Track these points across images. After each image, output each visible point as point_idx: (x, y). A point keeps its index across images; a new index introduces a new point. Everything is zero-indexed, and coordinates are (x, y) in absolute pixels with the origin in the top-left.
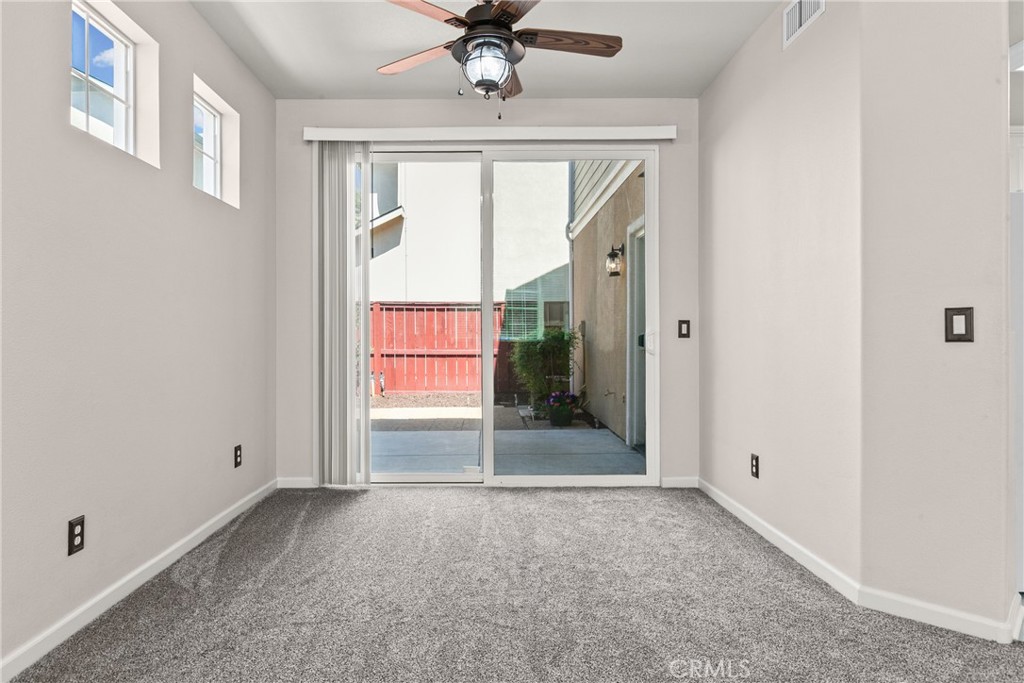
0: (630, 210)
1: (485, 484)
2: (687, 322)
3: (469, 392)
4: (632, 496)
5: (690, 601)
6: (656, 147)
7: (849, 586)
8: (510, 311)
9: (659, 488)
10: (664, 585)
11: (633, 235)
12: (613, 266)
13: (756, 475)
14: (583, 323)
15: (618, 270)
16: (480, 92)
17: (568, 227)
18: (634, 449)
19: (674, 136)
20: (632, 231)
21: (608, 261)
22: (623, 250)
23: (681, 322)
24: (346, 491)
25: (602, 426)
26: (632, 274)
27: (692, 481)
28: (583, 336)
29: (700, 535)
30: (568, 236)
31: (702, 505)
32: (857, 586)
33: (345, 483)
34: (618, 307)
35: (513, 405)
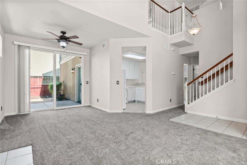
0: (76, 62)
1: (55, 109)
2: (88, 82)
3: (33, 96)
4: (80, 108)
5: (92, 115)
6: (83, 55)
7: (108, 111)
8: (44, 78)
9: (84, 106)
10: (89, 114)
11: (77, 67)
12: (72, 71)
13: (98, 101)
14: (64, 81)
15: (73, 72)
16: (62, 48)
17: (59, 62)
18: (77, 102)
19: (86, 54)
20: (77, 66)
21: (72, 70)
22: (74, 69)
23: (87, 82)
24: (25, 114)
25: (69, 100)
26: (77, 73)
27: (89, 105)
28: (64, 83)
29: (92, 110)
30: (59, 64)
31: (91, 107)
32: (109, 110)
33: (25, 113)
34: (74, 78)
35: (47, 98)
